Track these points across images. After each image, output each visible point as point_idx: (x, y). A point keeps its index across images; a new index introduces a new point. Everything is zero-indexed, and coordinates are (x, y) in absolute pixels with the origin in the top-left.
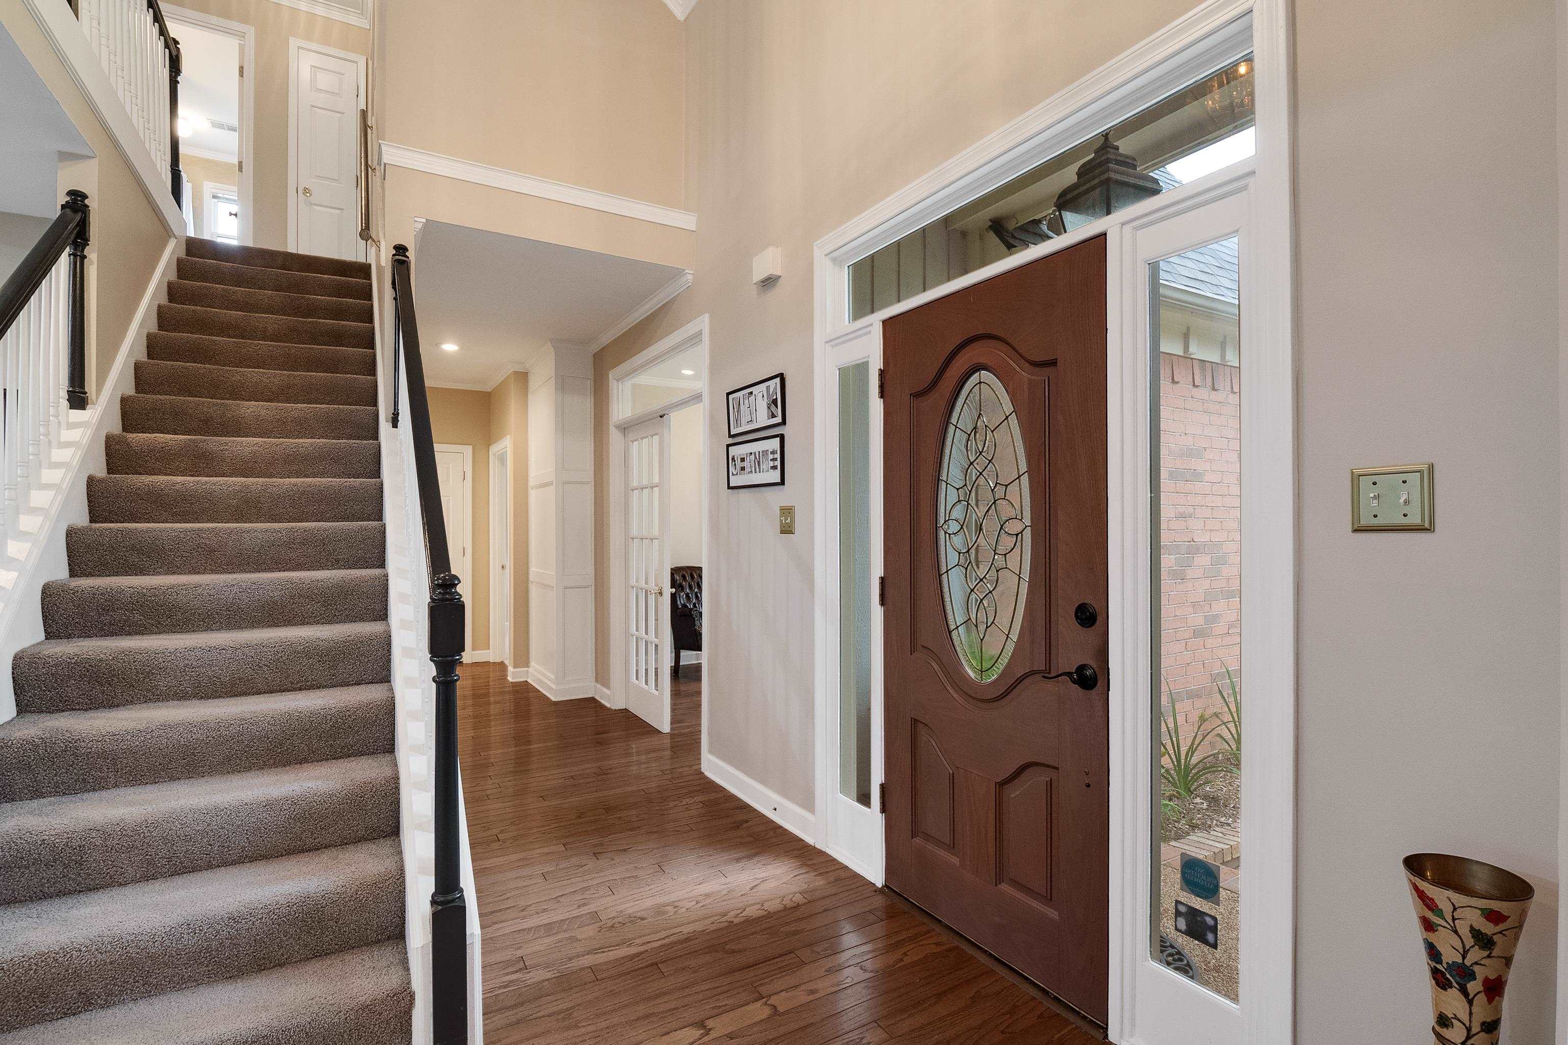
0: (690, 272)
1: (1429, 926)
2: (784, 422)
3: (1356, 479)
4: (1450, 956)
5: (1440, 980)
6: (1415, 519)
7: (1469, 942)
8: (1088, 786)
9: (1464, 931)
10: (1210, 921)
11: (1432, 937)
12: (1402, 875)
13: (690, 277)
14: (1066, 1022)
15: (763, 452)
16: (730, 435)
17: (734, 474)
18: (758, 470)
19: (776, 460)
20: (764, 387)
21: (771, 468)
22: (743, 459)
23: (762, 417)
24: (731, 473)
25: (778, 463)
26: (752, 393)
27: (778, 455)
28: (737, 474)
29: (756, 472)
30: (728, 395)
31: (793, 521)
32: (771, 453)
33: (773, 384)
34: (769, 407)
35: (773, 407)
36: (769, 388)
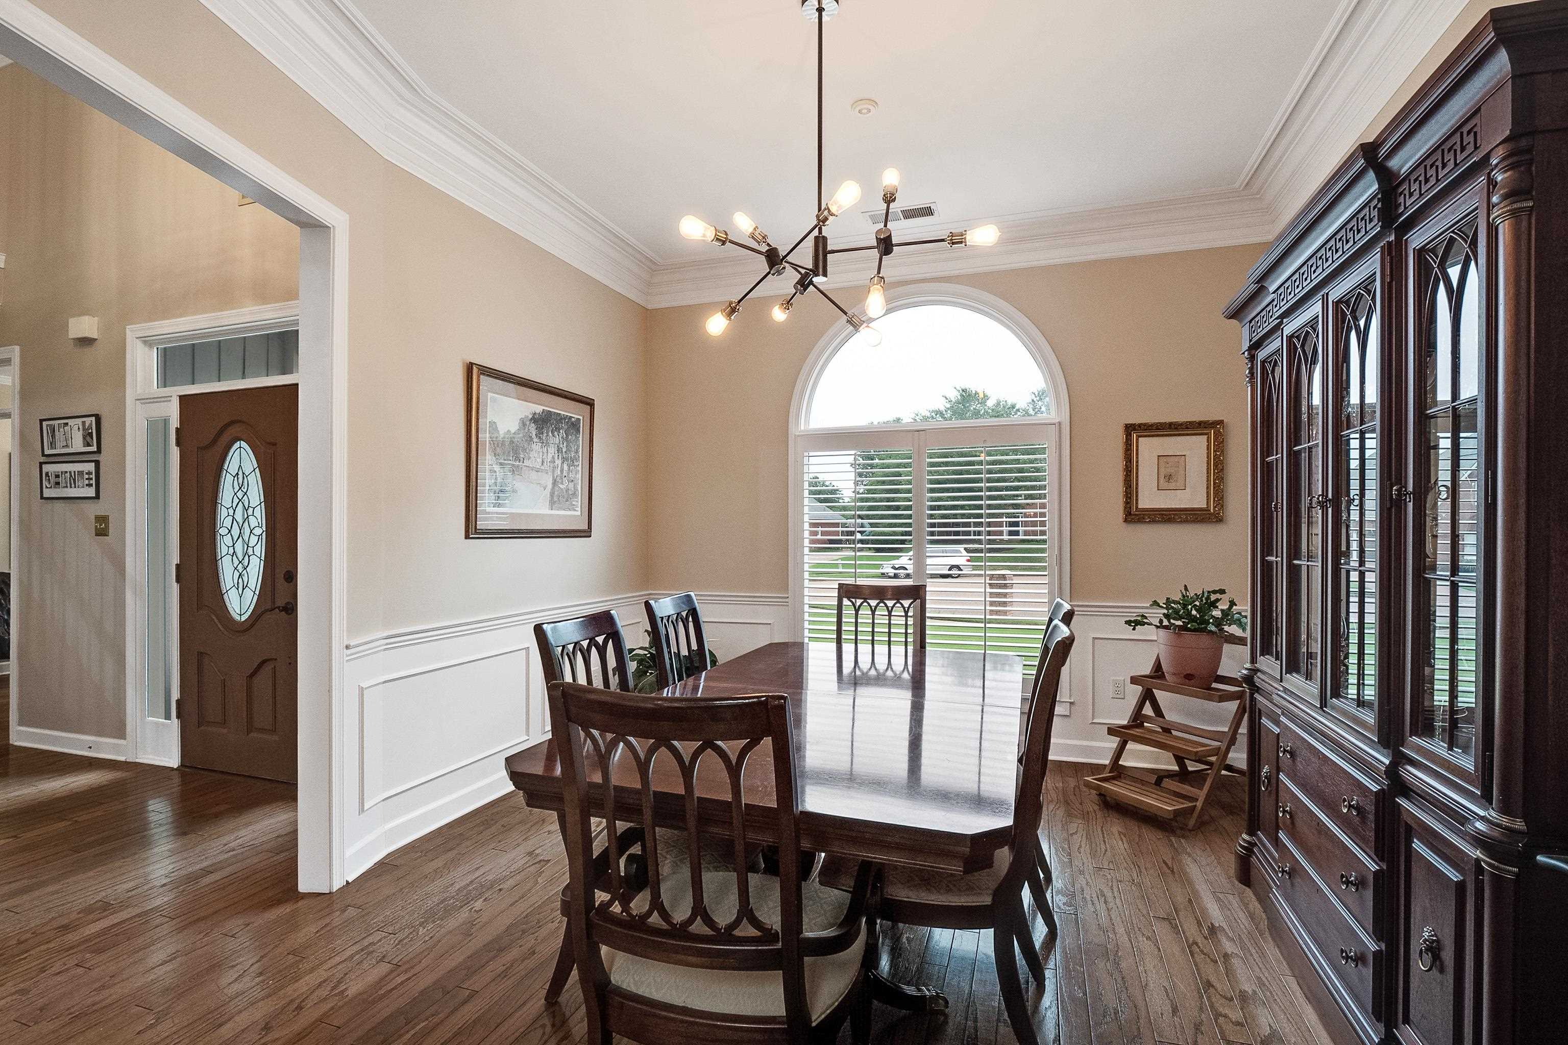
2: (99, 451)
15: (78, 472)
16: (43, 455)
17: (47, 487)
18: (73, 486)
19: (92, 479)
20: (79, 421)
21: (87, 485)
22: (57, 476)
23: (78, 445)
24: (44, 486)
25: (93, 482)
26: (67, 424)
27: (93, 476)
28: (51, 487)
29: (71, 487)
30: (41, 421)
31: (107, 527)
32: (87, 473)
33: (88, 421)
34: (84, 438)
35: (88, 439)
36: (84, 423)
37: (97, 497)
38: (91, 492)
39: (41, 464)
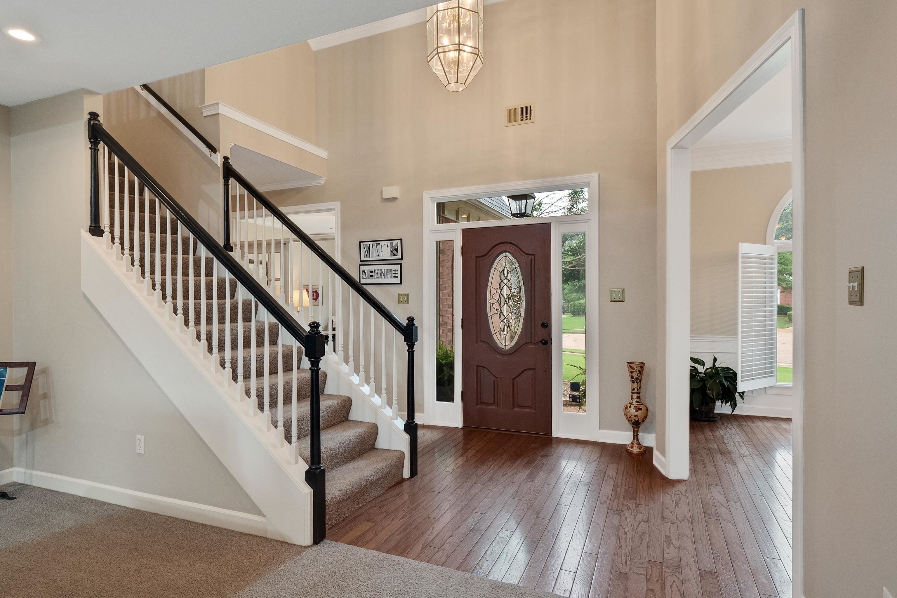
0: (324, 178)
1: (632, 372)
2: (402, 259)
3: (611, 291)
4: (635, 376)
5: (633, 382)
6: (621, 299)
7: (638, 373)
8: (545, 371)
9: (637, 371)
10: (578, 396)
11: (632, 374)
12: (626, 365)
13: (324, 181)
14: (542, 437)
15: (387, 270)
16: (361, 261)
17: (363, 278)
18: (383, 277)
19: (397, 274)
20: (389, 243)
21: (393, 277)
22: (372, 272)
23: (387, 254)
24: (361, 278)
25: (399, 275)
26: (379, 244)
27: (399, 272)
28: (367, 278)
29: (382, 278)
30: (360, 242)
31: (408, 299)
32: (393, 271)
33: (395, 243)
34: (392, 251)
35: (395, 252)
36: (391, 244)
37: (401, 283)
38: (398, 280)
39: (360, 265)
